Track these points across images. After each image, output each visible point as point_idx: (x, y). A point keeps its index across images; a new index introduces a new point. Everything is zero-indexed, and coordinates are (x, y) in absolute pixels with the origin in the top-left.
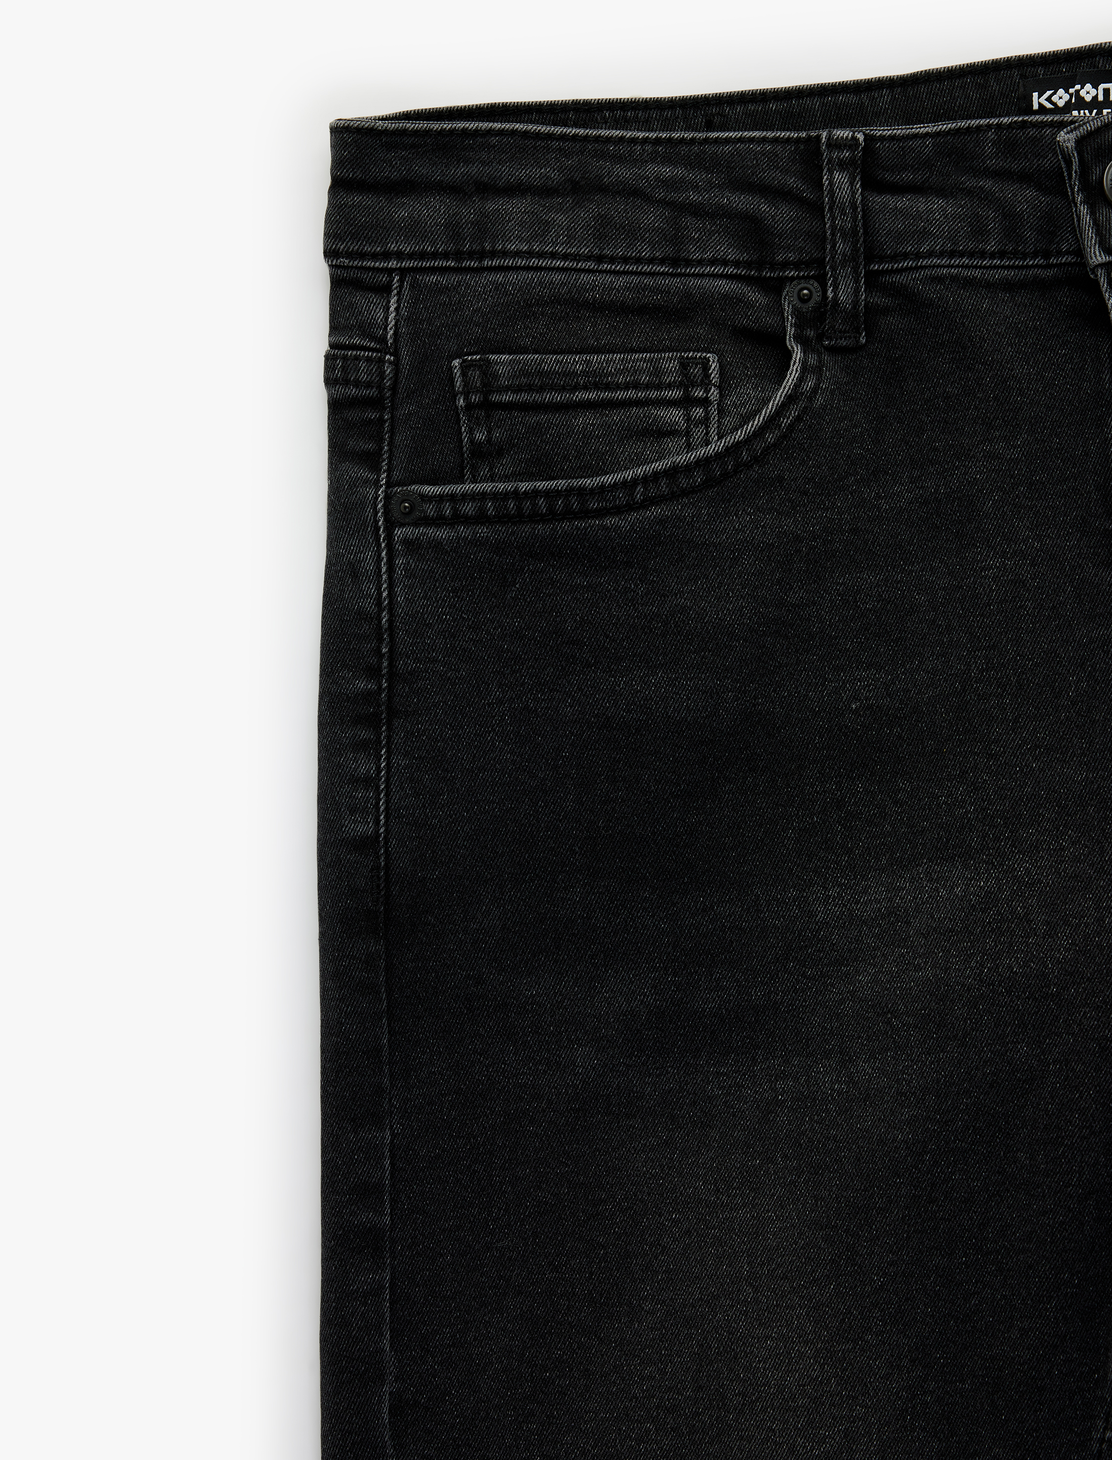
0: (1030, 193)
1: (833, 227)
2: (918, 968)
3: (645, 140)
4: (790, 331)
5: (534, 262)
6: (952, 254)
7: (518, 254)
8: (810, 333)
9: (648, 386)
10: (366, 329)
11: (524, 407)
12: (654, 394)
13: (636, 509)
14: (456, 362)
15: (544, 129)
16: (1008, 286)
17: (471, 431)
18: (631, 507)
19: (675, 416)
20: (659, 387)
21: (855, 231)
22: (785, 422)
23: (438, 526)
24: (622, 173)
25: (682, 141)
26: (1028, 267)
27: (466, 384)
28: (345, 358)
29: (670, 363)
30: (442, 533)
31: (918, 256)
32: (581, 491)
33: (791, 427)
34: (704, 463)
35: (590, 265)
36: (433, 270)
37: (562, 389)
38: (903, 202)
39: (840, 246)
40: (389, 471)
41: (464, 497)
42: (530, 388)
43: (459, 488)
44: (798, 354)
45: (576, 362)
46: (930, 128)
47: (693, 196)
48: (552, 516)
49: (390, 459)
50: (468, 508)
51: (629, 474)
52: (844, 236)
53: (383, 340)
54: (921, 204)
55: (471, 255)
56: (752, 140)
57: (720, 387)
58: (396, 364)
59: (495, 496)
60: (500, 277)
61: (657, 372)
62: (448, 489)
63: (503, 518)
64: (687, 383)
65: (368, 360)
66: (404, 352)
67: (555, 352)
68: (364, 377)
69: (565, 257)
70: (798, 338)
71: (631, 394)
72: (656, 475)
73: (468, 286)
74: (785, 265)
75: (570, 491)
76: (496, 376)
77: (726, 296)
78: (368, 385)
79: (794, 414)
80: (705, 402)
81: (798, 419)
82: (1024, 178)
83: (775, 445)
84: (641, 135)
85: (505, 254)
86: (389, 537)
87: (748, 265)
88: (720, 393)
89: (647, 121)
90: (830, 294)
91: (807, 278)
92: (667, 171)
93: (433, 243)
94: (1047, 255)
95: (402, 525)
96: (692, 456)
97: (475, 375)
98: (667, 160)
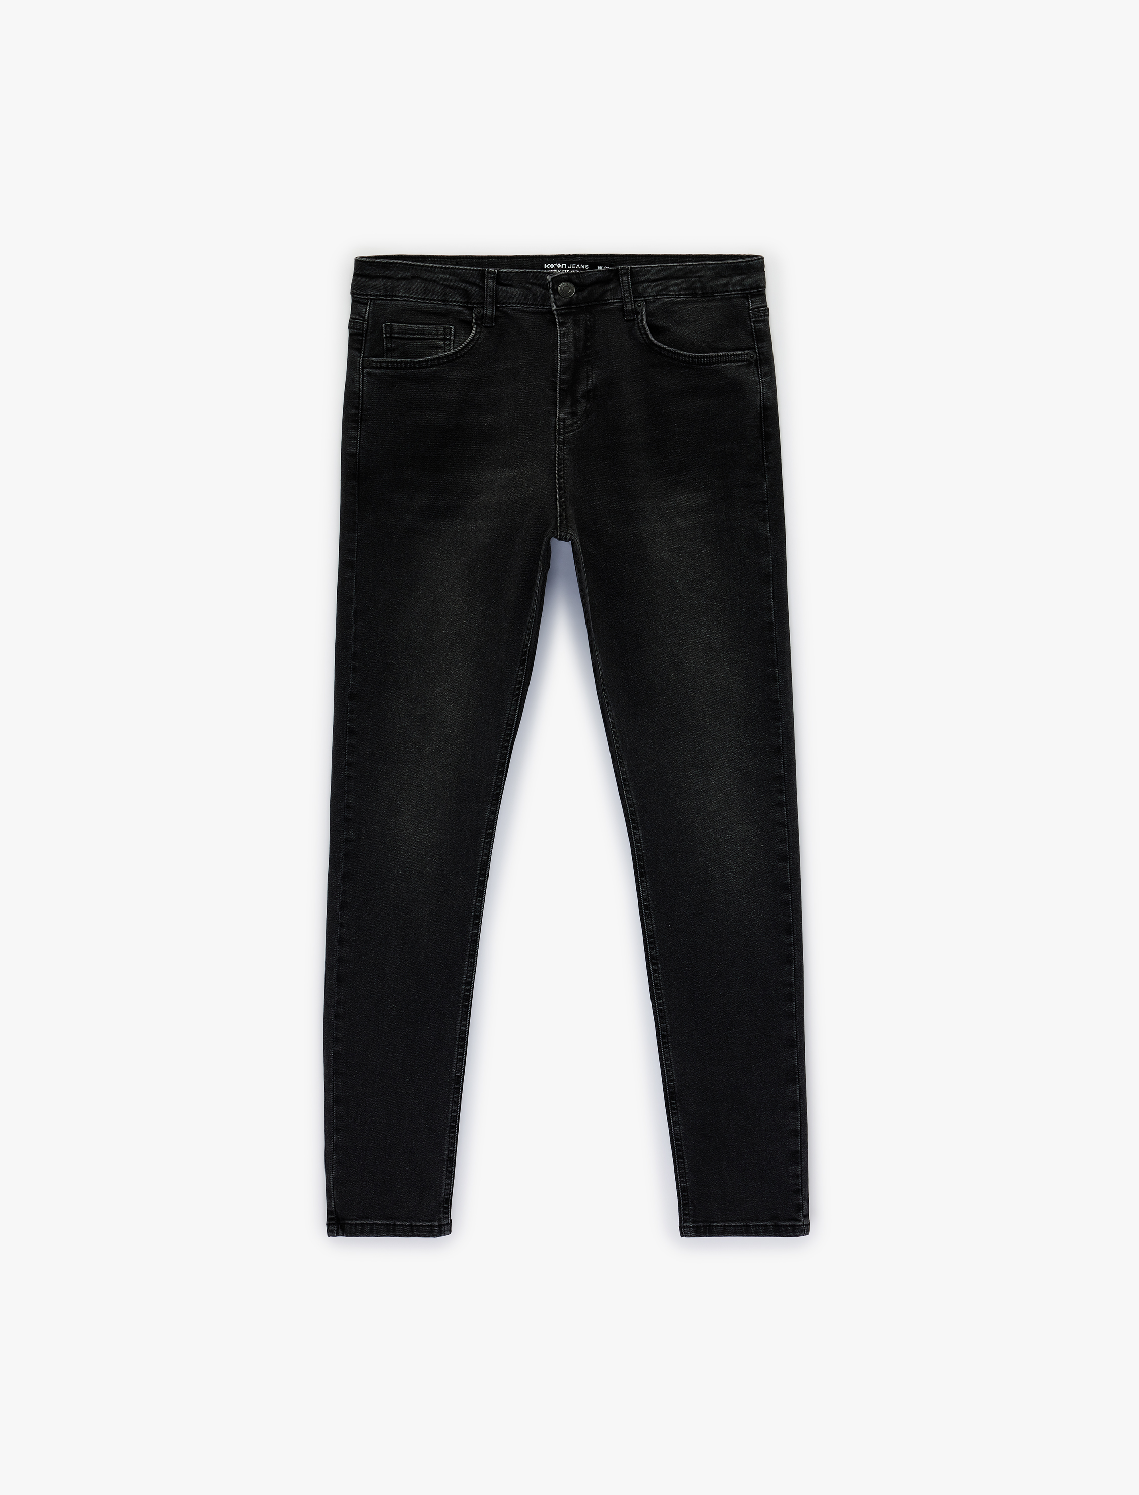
0: (540, 289)
1: (487, 294)
2: (495, 496)
3: (439, 267)
4: (474, 321)
5: (406, 299)
6: (519, 304)
7: (402, 296)
8: (479, 322)
9: (434, 334)
10: (360, 314)
11: (401, 338)
12: (436, 337)
13: (428, 368)
14: (383, 325)
15: (411, 263)
16: (533, 313)
17: (386, 344)
18: (427, 367)
19: (442, 343)
20: (437, 335)
21: (493, 296)
22: (470, 346)
23: (376, 369)
24: (432, 276)
25: (449, 268)
26: (539, 308)
27: (386, 331)
28: (354, 322)
29: (441, 328)
30: (377, 371)
31: (510, 303)
32: (414, 362)
33: (472, 348)
34: (447, 356)
35: (421, 301)
36: (379, 299)
37: (411, 334)
38: (507, 289)
39: (489, 299)
40: (364, 353)
41: (383, 362)
42: (402, 333)
43: (382, 359)
44: (475, 328)
45: (415, 327)
46: (515, 271)
47: (450, 284)
48: (406, 368)
49: (364, 350)
50: (384, 365)
51: (427, 358)
52: (490, 297)
53: (364, 317)
54: (511, 290)
55: (390, 296)
56: (467, 269)
57: (454, 336)
58: (367, 324)
59: (391, 362)
60: (397, 302)
61: (437, 331)
62: (379, 359)
63: (393, 368)
64: (445, 334)
65: (360, 323)
66: (370, 321)
67: (411, 324)
68: (359, 328)
69: (414, 298)
70: (476, 323)
71: (429, 336)
72: (434, 359)
73: (388, 304)
74: (474, 303)
75: (411, 362)
76: (394, 329)
77: (457, 311)
78: (360, 330)
79: (472, 344)
80: (450, 340)
81: (474, 346)
82: (539, 285)
83: (467, 352)
84: (438, 266)
85: (398, 296)
86: (363, 371)
87: (464, 303)
88: (454, 338)
89: (440, 261)
90: (485, 312)
91: (480, 307)
92: (444, 276)
93: (380, 292)
94: (544, 306)
95: (367, 368)
96: (444, 354)
97: (388, 329)
98: (444, 273)
